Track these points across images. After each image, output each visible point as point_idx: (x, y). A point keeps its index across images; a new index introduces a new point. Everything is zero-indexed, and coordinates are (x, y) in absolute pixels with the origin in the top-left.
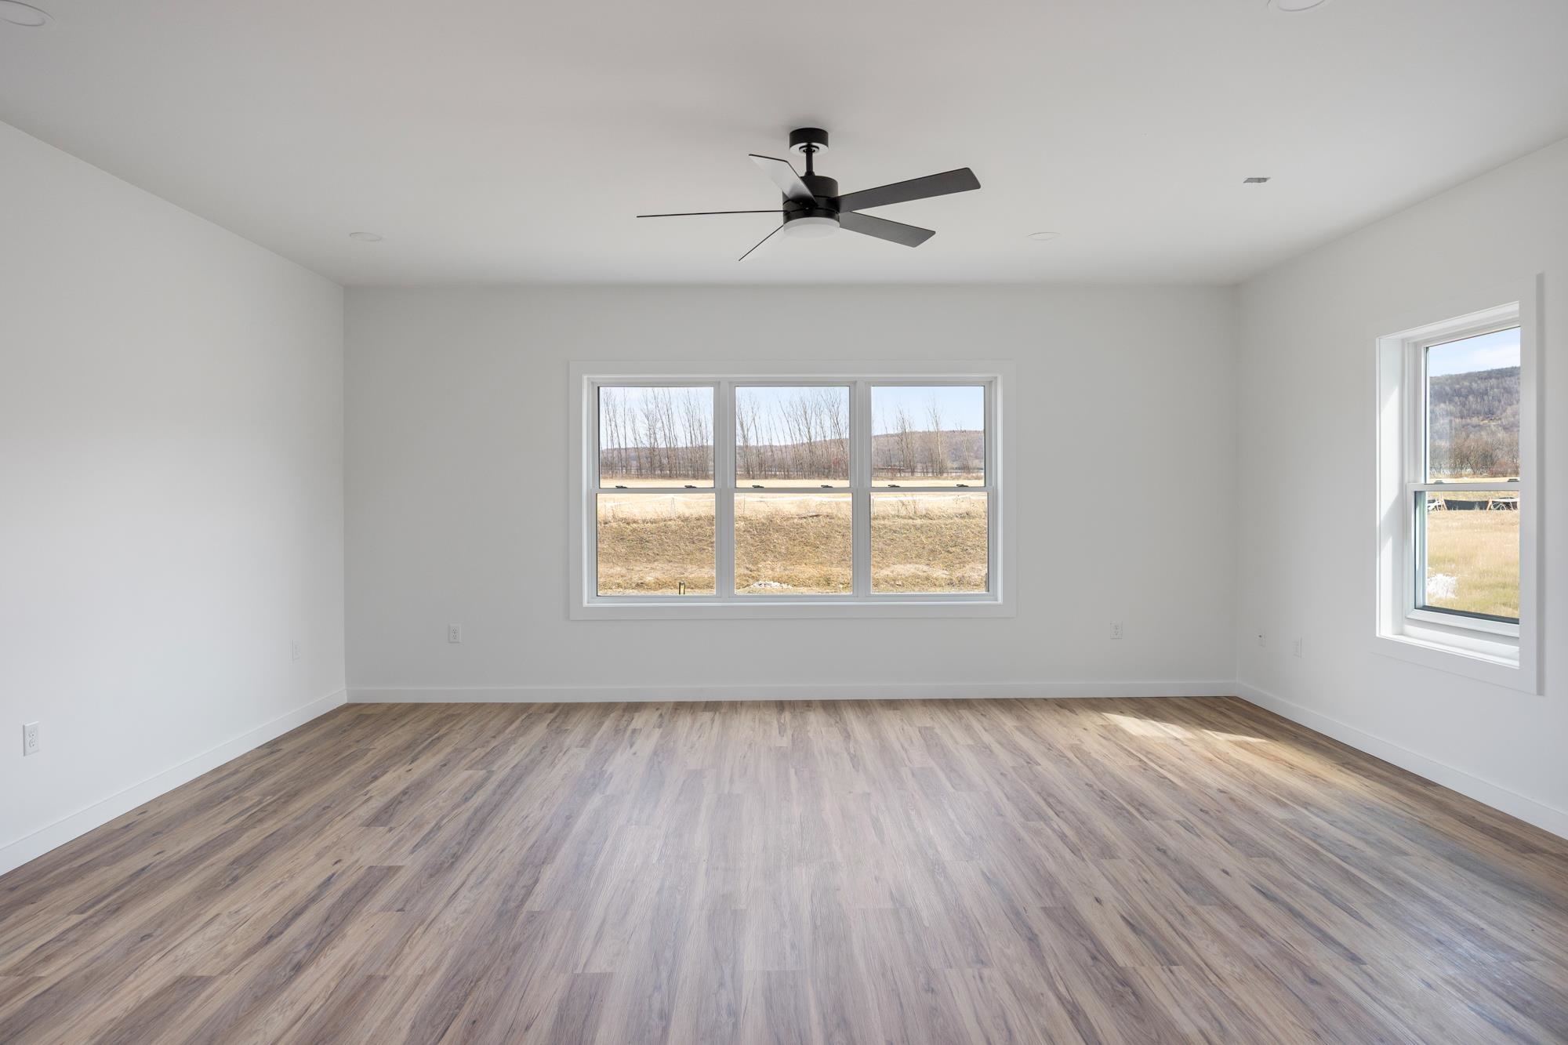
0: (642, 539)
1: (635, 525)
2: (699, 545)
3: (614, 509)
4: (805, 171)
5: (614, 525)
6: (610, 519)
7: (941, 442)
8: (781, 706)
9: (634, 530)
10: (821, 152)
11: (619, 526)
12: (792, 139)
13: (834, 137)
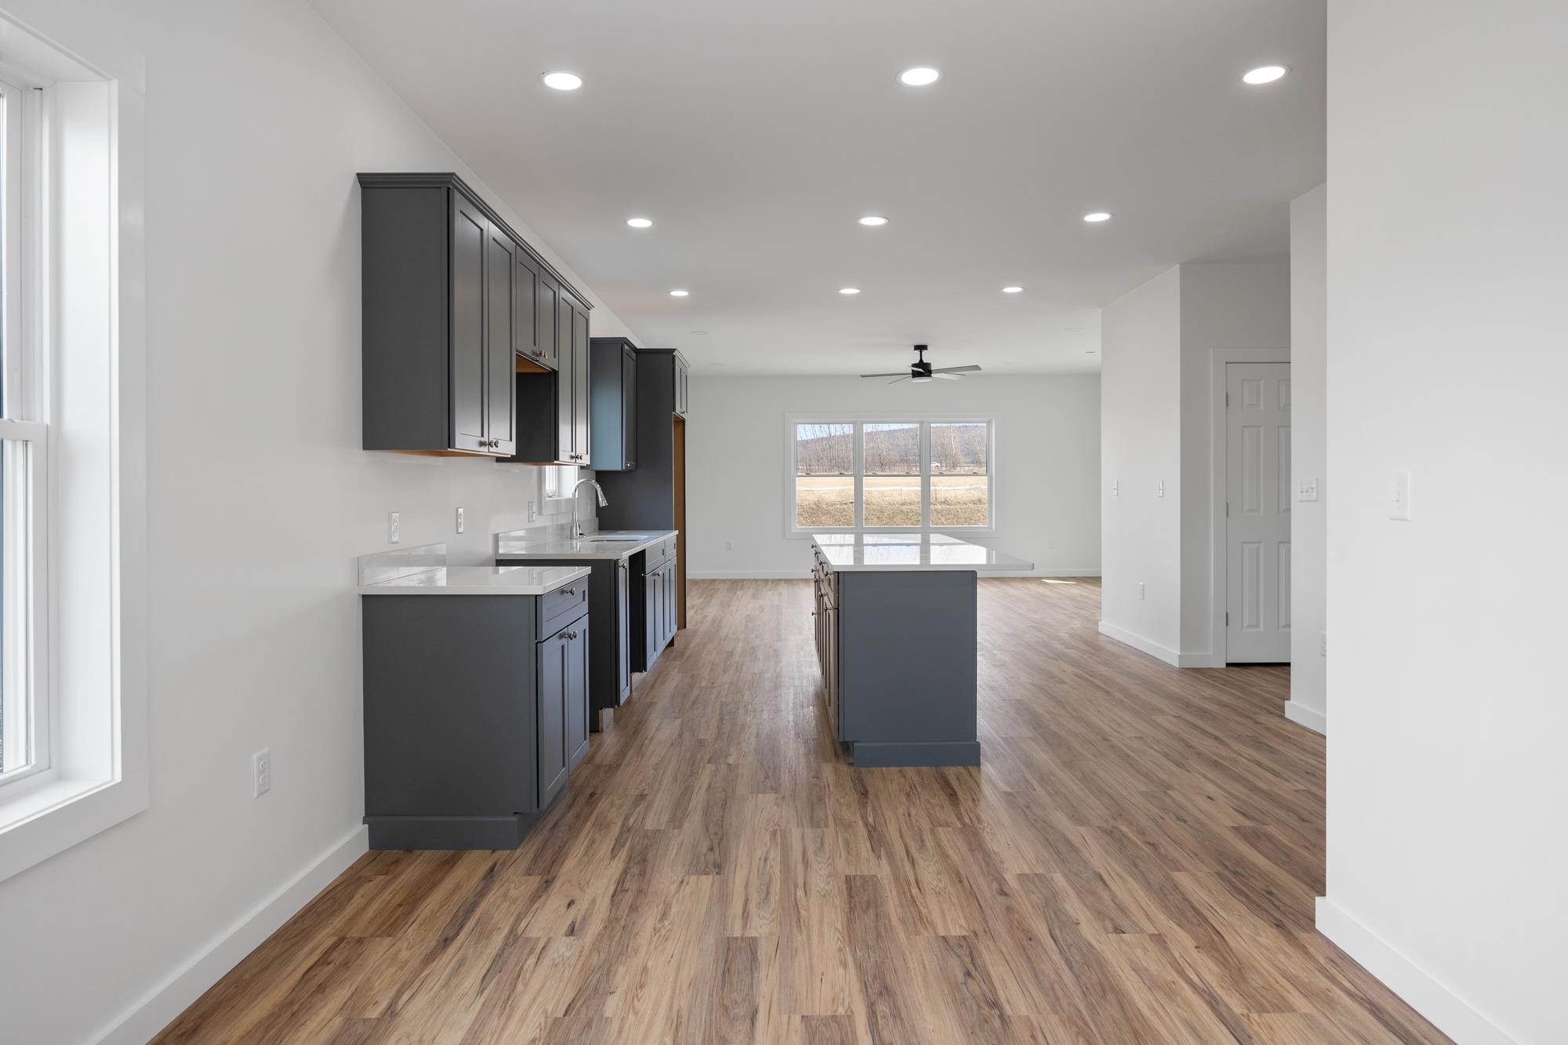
4: (919, 358)
7: (954, 438)
10: (924, 352)
12: (913, 348)
13: (929, 348)
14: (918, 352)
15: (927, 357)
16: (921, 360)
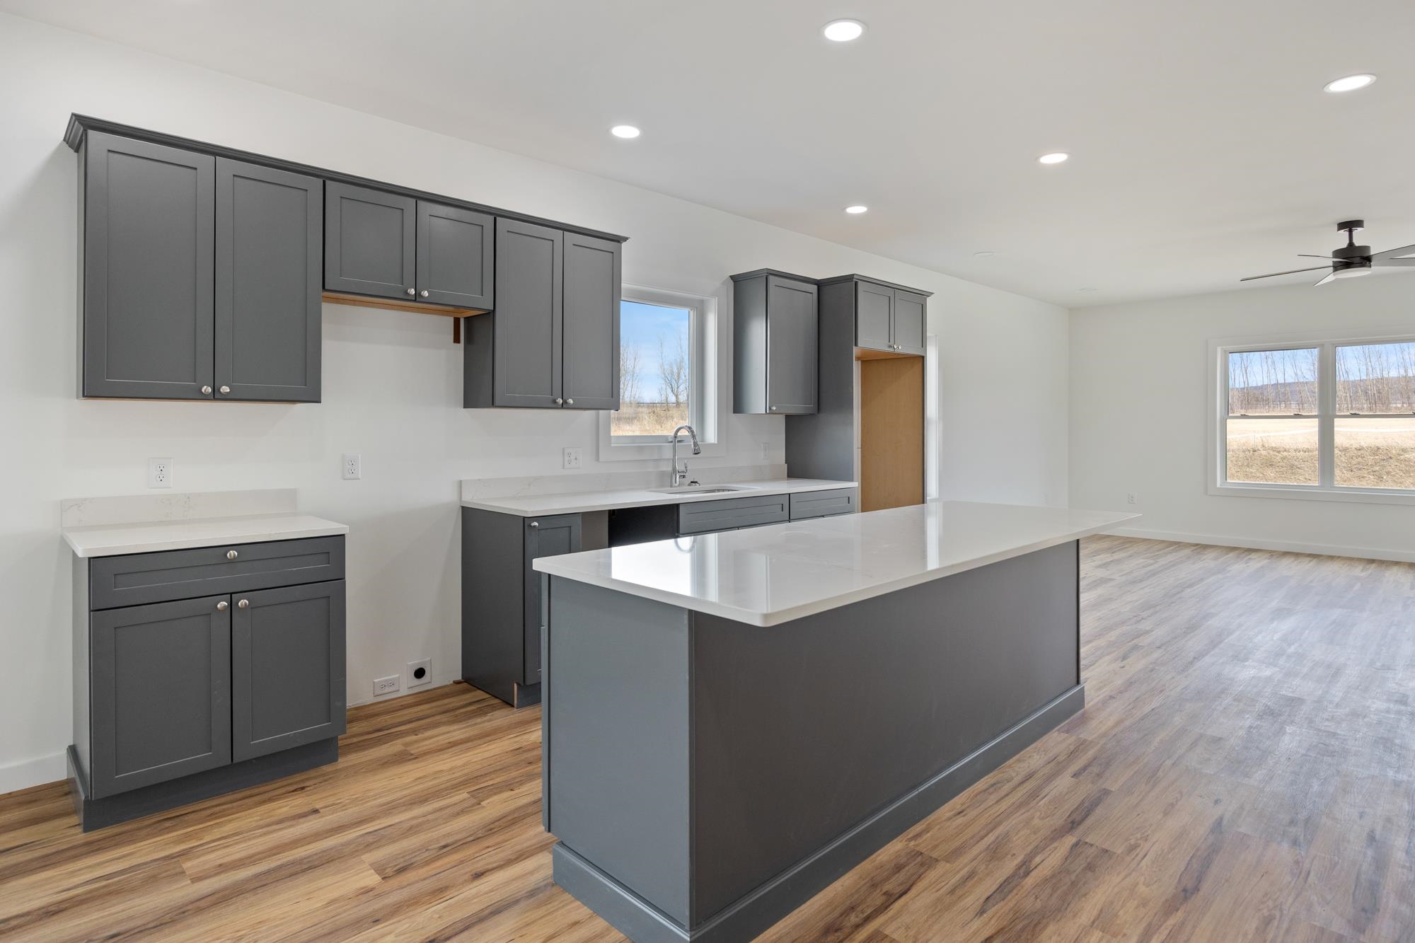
0: (1292, 466)
1: (1285, 454)
2: (1359, 473)
3: (1264, 439)
4: (1348, 242)
5: (1264, 453)
6: (1259, 448)
8: (1372, 561)
9: (1284, 458)
10: (1357, 232)
11: (1269, 454)
12: (1336, 227)
13: (1365, 224)
14: (1344, 234)
15: (1360, 237)
16: (1351, 244)
